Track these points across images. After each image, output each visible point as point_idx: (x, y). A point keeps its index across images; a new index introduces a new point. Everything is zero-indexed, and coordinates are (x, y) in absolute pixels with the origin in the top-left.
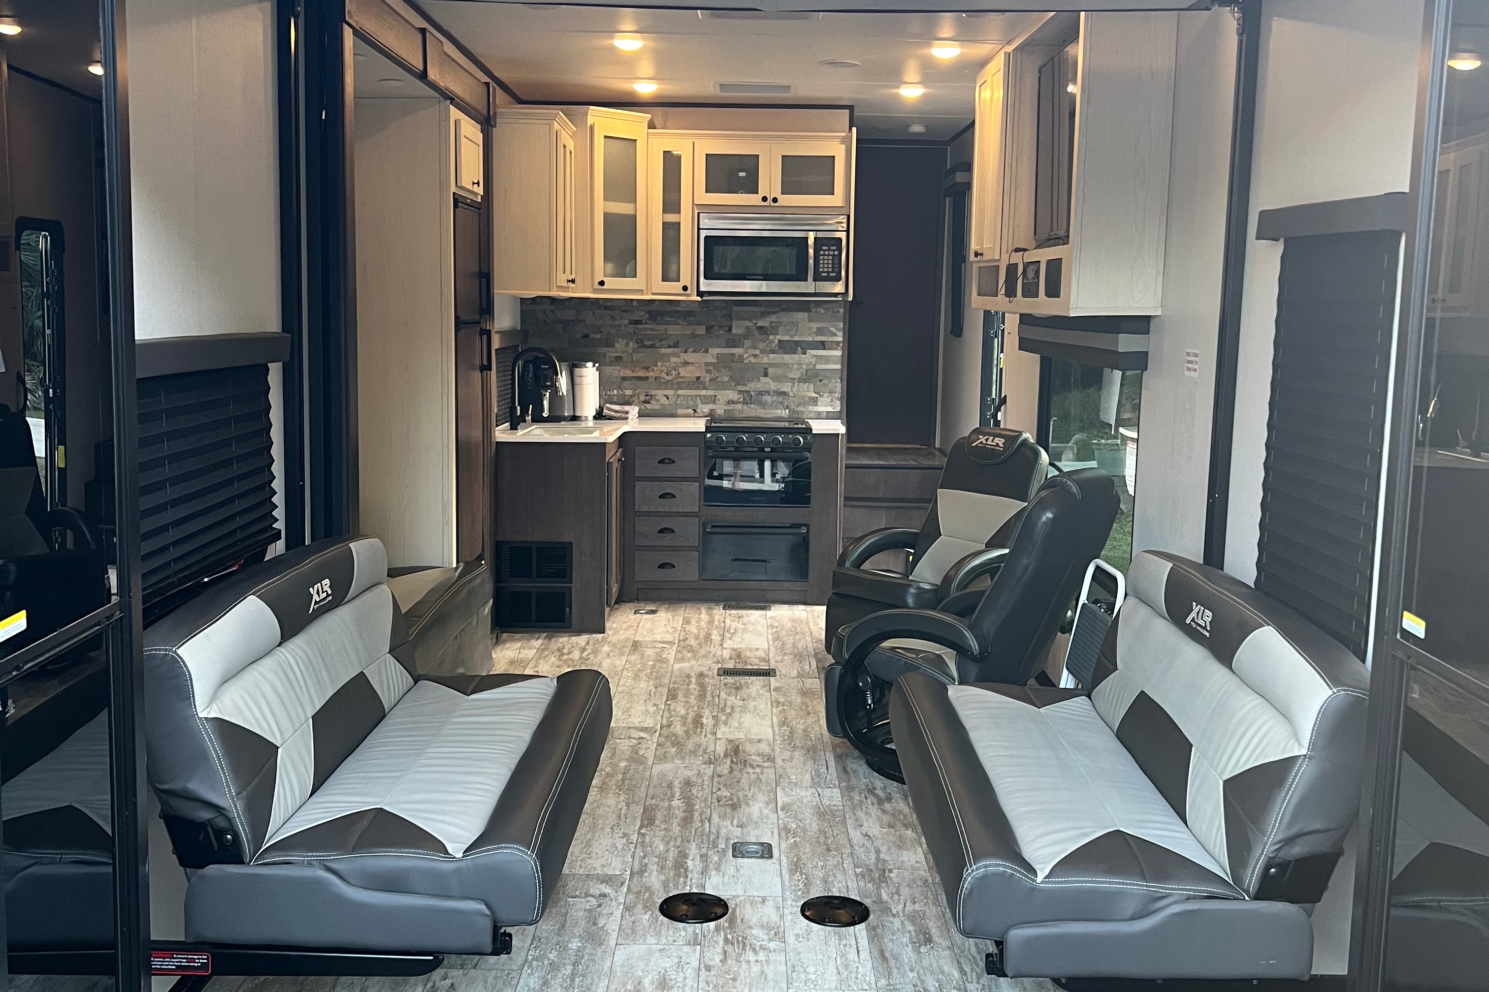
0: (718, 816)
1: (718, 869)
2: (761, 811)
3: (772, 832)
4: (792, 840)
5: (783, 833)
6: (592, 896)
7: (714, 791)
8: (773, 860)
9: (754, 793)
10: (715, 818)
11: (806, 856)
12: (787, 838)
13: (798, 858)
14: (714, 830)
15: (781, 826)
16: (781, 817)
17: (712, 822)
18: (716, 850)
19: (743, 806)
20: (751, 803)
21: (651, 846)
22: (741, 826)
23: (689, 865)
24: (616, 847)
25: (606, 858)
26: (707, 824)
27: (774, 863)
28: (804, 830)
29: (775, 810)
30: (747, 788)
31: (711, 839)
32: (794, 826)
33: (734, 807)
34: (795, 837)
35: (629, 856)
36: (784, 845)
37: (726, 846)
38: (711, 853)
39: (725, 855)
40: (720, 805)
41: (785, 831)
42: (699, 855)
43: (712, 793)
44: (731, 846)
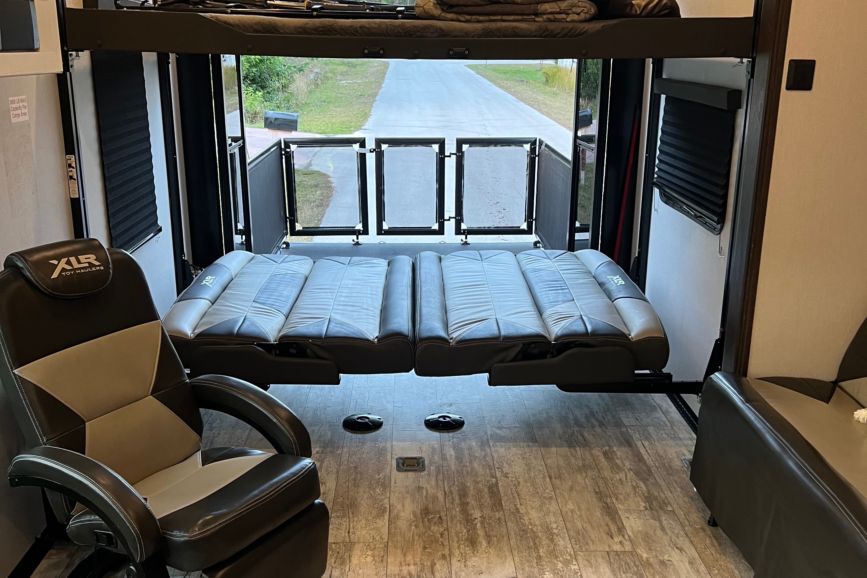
0: (439, 499)
1: (434, 449)
2: (403, 506)
3: (395, 483)
4: (381, 475)
5: (387, 482)
6: (506, 428)
7: (446, 532)
8: (396, 457)
9: (409, 531)
10: (440, 496)
11: (373, 462)
12: (384, 478)
13: (379, 459)
14: (440, 483)
15: (388, 489)
16: (387, 500)
17: (443, 493)
18: (437, 465)
19: (418, 512)
20: (412, 516)
21: (483, 466)
22: (420, 488)
23: (453, 451)
24: (507, 464)
25: (511, 455)
26: (446, 490)
27: (396, 455)
28: (370, 487)
29: (391, 508)
30: (416, 538)
31: (441, 475)
32: (378, 490)
33: (426, 511)
34: (379, 479)
35: (495, 457)
36: (388, 470)
37: (430, 468)
38: (441, 462)
39: (430, 460)
40: (439, 512)
41: (385, 485)
42: (448, 459)
43: (448, 530)
44: (426, 468)
